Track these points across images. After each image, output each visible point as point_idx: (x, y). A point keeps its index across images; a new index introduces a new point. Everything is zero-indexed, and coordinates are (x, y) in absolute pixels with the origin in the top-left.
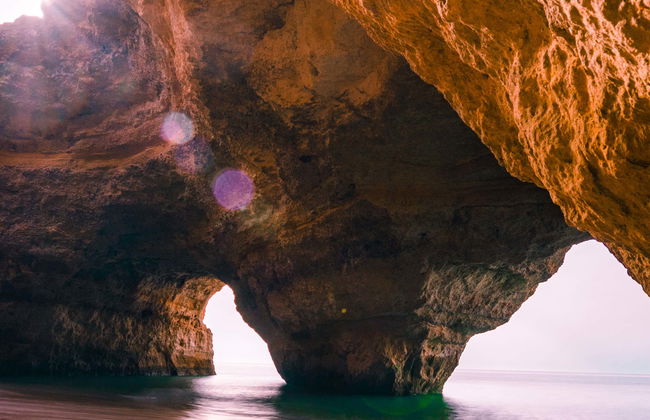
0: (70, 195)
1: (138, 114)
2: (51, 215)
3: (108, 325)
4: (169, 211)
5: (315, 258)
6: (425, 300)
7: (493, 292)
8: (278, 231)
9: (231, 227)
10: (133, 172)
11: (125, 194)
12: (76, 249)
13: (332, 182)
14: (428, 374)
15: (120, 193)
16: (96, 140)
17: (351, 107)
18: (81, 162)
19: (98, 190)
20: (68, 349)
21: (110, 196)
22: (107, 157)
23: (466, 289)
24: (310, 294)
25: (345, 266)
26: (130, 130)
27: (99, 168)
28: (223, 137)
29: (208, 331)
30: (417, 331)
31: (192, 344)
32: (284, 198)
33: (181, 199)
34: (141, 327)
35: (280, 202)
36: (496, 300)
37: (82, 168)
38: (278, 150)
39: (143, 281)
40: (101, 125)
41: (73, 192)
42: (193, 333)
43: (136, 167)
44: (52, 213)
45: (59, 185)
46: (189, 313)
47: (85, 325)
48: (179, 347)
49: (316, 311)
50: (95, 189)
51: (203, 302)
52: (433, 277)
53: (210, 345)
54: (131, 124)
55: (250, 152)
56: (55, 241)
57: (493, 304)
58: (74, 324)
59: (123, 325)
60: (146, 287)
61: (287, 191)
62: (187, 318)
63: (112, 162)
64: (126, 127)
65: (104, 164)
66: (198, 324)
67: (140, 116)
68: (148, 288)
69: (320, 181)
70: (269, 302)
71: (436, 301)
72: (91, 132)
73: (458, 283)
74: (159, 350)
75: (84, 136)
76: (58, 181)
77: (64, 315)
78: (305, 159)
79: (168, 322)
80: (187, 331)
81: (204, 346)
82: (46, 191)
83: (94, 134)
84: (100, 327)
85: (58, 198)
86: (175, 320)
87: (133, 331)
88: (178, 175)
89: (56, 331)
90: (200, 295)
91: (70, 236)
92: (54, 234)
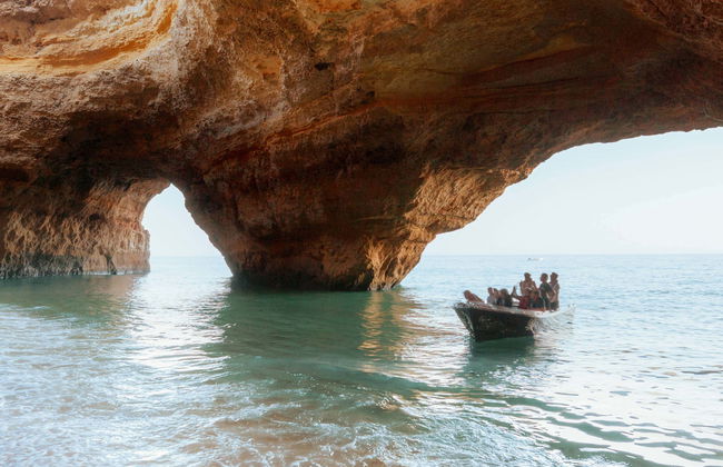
0: (35, 103)
1: (116, 19)
2: (14, 122)
3: (57, 231)
4: (136, 118)
5: (308, 165)
6: (416, 204)
7: (472, 194)
8: (269, 138)
9: (210, 133)
10: (105, 79)
11: (93, 100)
12: (37, 157)
13: (348, 90)
14: (399, 272)
15: (87, 99)
16: (66, 45)
17: (397, 14)
18: (48, 68)
19: (65, 96)
20: (18, 256)
21: (77, 103)
22: (75, 63)
23: (452, 192)
24: (292, 198)
25: (341, 172)
26: (104, 35)
27: (66, 74)
28: (225, 44)
29: (146, 232)
30: (401, 232)
31: (132, 245)
32: (281, 105)
33: (153, 106)
34: (87, 231)
35: (274, 109)
36: (473, 201)
37: (50, 74)
38: (289, 57)
39: (95, 187)
40: (73, 31)
41: (38, 99)
42: (133, 234)
43: (107, 74)
44: (15, 120)
45: (24, 91)
46: (131, 216)
47: (36, 233)
48: (119, 250)
49: (297, 215)
50: (61, 95)
51: (144, 205)
52: (430, 181)
53: (147, 245)
54: (105, 29)
55: (254, 58)
56: (16, 149)
57: (469, 206)
58: (25, 231)
59: (71, 229)
60: (96, 193)
61: (288, 98)
62: (128, 221)
63: (81, 68)
64: (100, 32)
65: (71, 70)
66: (137, 226)
67: (118, 21)
68: (98, 193)
69: (332, 89)
70: (240, 207)
71: (425, 204)
72: (62, 37)
73: (447, 187)
74: (101, 253)
75: (54, 41)
76: (23, 88)
77: (17, 222)
78: (321, 66)
79: (112, 225)
80: (127, 234)
81: (143, 247)
82: (11, 98)
83: (65, 38)
84: (49, 233)
85: (23, 105)
86: (117, 223)
87: (81, 235)
88: (153, 82)
89: (9, 239)
90: (143, 198)
91: (33, 144)
92: (17, 142)
